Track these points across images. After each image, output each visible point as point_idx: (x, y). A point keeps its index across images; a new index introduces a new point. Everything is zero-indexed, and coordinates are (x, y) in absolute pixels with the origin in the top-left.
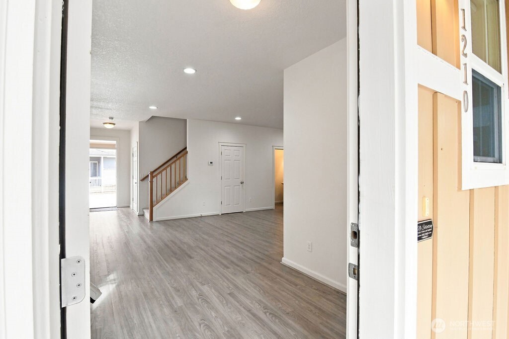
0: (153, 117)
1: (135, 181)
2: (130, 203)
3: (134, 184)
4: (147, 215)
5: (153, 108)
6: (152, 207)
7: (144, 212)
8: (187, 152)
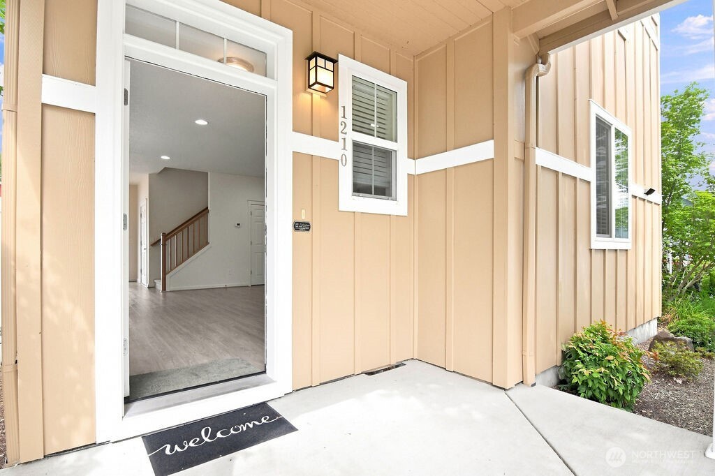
0: (166, 169)
1: (144, 246)
2: (136, 277)
3: (143, 249)
4: (159, 286)
5: (165, 158)
6: (165, 273)
7: (155, 283)
8: (208, 212)
